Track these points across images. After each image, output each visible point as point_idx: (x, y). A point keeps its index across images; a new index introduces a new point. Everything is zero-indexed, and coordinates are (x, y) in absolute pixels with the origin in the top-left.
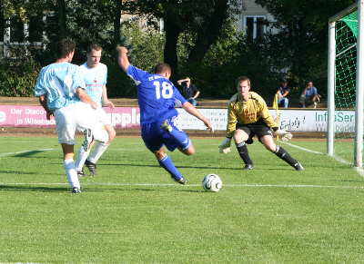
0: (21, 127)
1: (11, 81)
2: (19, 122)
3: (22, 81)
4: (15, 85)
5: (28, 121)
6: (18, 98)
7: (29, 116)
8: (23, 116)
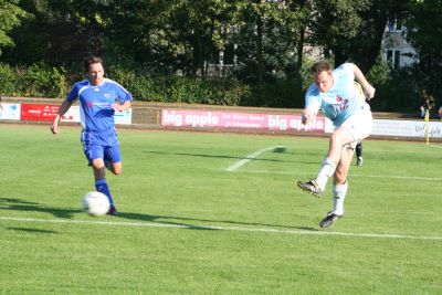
0: (230, 128)
1: (220, 93)
2: (228, 125)
3: (228, 93)
4: (223, 97)
5: (235, 124)
6: (225, 107)
7: (236, 120)
8: (231, 120)
